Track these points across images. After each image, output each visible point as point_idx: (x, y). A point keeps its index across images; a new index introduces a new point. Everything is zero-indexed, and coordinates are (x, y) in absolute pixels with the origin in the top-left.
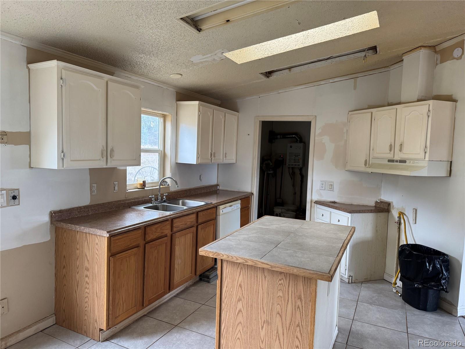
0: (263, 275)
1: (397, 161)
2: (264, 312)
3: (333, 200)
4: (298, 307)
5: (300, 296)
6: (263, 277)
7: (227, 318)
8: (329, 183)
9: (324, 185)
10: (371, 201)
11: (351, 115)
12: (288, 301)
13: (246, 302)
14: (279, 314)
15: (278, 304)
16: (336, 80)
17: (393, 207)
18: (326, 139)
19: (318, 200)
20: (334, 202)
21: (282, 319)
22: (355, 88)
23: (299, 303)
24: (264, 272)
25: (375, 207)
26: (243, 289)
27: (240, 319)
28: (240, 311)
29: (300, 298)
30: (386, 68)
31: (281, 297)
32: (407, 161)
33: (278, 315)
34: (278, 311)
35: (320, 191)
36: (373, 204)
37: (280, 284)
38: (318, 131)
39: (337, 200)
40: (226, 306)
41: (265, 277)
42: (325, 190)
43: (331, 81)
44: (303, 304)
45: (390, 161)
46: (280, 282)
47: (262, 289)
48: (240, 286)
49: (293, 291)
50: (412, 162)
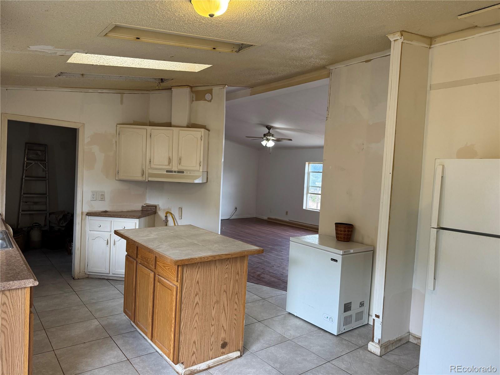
0: (215, 266)
1: (175, 172)
2: (215, 295)
3: (104, 209)
4: (237, 280)
5: (238, 272)
6: (215, 268)
7: (186, 315)
8: (100, 194)
9: (95, 195)
10: (138, 206)
11: (120, 127)
12: (231, 279)
13: (202, 294)
14: (225, 291)
15: (225, 284)
16: (104, 91)
17: (160, 209)
18: (96, 149)
19: (89, 212)
20: (106, 212)
21: (227, 294)
22: (122, 102)
23: (237, 277)
24: (216, 264)
25: (142, 210)
26: (200, 284)
27: (197, 310)
28: (197, 303)
29: (238, 274)
30: (148, 91)
31: (227, 278)
32: (184, 171)
33: (225, 293)
34: (225, 289)
35: (91, 201)
36: (140, 208)
37: (226, 269)
38: (87, 140)
39: (108, 209)
40: (185, 305)
41: (217, 268)
42: (96, 200)
43: (100, 91)
44: (240, 277)
45: (167, 171)
46: (226, 267)
47: (214, 278)
48: (198, 282)
49: (234, 271)
50: (189, 172)
